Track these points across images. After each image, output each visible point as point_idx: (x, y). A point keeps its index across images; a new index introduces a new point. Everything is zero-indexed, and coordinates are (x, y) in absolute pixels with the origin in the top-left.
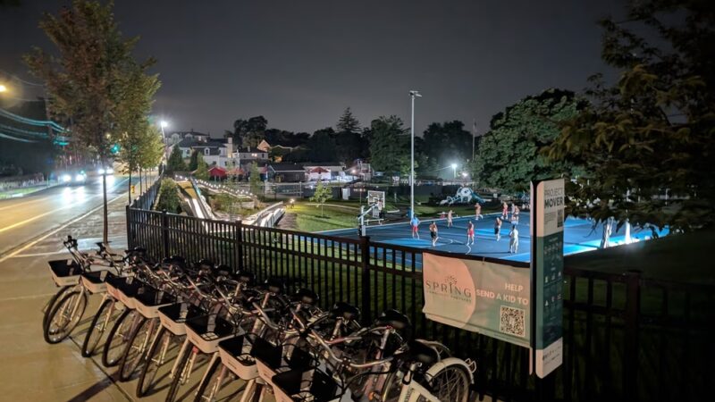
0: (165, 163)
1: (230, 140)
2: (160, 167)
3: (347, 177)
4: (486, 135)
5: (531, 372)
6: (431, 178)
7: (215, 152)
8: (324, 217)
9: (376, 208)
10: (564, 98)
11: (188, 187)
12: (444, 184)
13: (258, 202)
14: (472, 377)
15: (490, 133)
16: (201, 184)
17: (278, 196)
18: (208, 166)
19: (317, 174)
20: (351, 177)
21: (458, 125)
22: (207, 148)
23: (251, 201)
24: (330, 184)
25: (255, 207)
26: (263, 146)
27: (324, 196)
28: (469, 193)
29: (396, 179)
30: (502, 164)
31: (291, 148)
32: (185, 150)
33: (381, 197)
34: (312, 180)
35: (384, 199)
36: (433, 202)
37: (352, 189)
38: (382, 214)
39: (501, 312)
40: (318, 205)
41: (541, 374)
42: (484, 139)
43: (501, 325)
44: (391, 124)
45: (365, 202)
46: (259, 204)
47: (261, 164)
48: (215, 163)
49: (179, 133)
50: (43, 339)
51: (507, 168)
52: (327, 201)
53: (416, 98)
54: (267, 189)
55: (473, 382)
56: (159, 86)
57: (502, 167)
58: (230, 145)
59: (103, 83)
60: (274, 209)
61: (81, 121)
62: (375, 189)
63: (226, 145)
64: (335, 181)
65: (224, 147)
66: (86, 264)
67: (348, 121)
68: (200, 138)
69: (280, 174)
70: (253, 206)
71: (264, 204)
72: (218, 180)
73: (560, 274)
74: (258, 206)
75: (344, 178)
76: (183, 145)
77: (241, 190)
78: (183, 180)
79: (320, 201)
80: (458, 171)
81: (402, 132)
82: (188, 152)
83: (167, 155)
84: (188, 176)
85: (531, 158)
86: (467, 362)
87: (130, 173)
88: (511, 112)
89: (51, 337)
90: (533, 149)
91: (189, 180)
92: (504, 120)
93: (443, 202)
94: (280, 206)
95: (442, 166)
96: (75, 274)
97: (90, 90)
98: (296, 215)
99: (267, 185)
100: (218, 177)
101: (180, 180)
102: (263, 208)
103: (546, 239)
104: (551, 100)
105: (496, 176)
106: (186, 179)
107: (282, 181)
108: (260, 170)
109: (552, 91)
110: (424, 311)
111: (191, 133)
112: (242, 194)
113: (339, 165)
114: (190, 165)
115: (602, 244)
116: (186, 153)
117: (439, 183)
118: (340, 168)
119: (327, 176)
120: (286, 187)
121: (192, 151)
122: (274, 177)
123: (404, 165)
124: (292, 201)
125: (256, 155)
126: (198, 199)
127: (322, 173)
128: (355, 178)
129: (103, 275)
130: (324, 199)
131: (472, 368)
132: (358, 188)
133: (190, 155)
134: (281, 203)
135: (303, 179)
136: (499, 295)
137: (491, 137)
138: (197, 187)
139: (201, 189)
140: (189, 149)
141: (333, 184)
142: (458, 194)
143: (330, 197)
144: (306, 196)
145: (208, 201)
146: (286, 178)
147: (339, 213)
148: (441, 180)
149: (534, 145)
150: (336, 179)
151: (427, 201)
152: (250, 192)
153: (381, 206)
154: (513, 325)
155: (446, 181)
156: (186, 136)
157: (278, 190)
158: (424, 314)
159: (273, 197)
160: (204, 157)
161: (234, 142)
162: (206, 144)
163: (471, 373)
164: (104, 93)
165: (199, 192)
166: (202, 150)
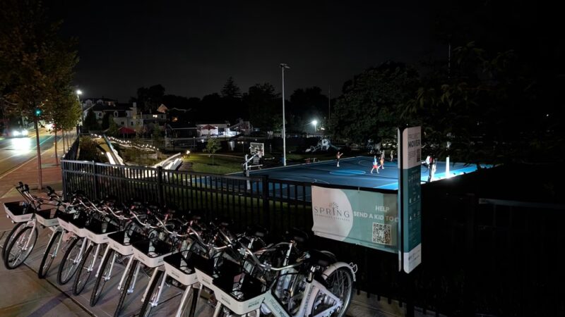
0: (81, 123)
1: (135, 104)
2: (78, 127)
3: (231, 133)
4: (340, 98)
5: (400, 270)
6: (297, 132)
7: (122, 115)
8: (215, 165)
9: (257, 156)
10: (398, 69)
11: (102, 143)
12: (308, 137)
13: (161, 153)
14: (354, 276)
15: (342, 97)
16: (112, 140)
17: (176, 149)
18: (118, 126)
19: (207, 130)
20: (235, 132)
21: (317, 90)
22: (116, 111)
23: (154, 153)
24: (218, 138)
25: (158, 158)
26: (162, 109)
27: (214, 147)
28: (327, 143)
29: (271, 133)
30: (352, 120)
31: (185, 110)
32: (97, 113)
33: (260, 148)
34: (203, 135)
35: (263, 149)
36: (300, 151)
37: (236, 141)
38: (261, 161)
39: (373, 227)
40: (209, 155)
41: (407, 269)
42: (338, 101)
43: (373, 237)
44: (265, 90)
45: (248, 152)
46: (161, 155)
47: (161, 123)
48: (123, 123)
49: (91, 99)
50: (4, 265)
51: (356, 123)
52: (217, 152)
53: (286, 69)
54: (167, 143)
55: (355, 280)
56: (78, 60)
57: (352, 122)
58: (134, 109)
59: (35, 59)
60: (174, 159)
61: (17, 89)
62: (254, 141)
63: (131, 108)
64: (222, 136)
65: (130, 110)
66: (37, 205)
67: (231, 88)
68: (109, 103)
69: (177, 131)
70: (156, 157)
71: (165, 156)
72: (126, 137)
73: (419, 197)
74: (161, 157)
75: (229, 133)
76: (96, 108)
77: (146, 145)
78: (98, 137)
79: (211, 152)
80: (318, 127)
81: (273, 96)
82: (100, 115)
83: (83, 118)
84: (101, 134)
85: (374, 115)
86: (351, 265)
87: (56, 132)
88: (358, 80)
89: (10, 264)
90: (375, 108)
91: (103, 137)
92: (353, 86)
93: (308, 150)
94: (178, 157)
95: (305, 123)
96: (28, 212)
97: (23, 63)
98: (192, 164)
99: (167, 141)
100: (126, 135)
101: (95, 137)
102: (165, 159)
103: (409, 170)
104: (388, 70)
105: (347, 130)
106: (100, 136)
107: (179, 137)
108: (161, 128)
109: (389, 63)
110: (313, 229)
111: (102, 99)
112: (147, 147)
113: (224, 123)
114: (102, 125)
115: (429, 179)
116: (98, 115)
117: (303, 136)
118: (226, 125)
119: (216, 132)
120: (182, 142)
121: (103, 114)
122: (171, 134)
123: (276, 122)
124: (188, 152)
125: (156, 116)
126: (112, 152)
127: (211, 130)
128: (238, 133)
129: (53, 213)
130: (214, 150)
131: (354, 269)
132: (241, 141)
133: (101, 117)
134: (179, 154)
135: (197, 135)
136: (371, 215)
137: (343, 99)
138: (110, 142)
139: (113, 144)
140: (101, 112)
141: (221, 138)
142: (319, 144)
143: (219, 148)
144: (199, 148)
145: (119, 154)
146: (182, 134)
147: (227, 161)
148: (305, 134)
149: (375, 105)
150: (222, 134)
151: (295, 150)
152: (153, 146)
153: (261, 154)
154: (382, 236)
155: (309, 134)
156: (98, 102)
157: (175, 144)
158: (313, 232)
159: (172, 149)
160: (115, 119)
161: (138, 107)
162: (115, 108)
163: (353, 273)
164: (35, 66)
165: (111, 147)
166: (112, 113)
